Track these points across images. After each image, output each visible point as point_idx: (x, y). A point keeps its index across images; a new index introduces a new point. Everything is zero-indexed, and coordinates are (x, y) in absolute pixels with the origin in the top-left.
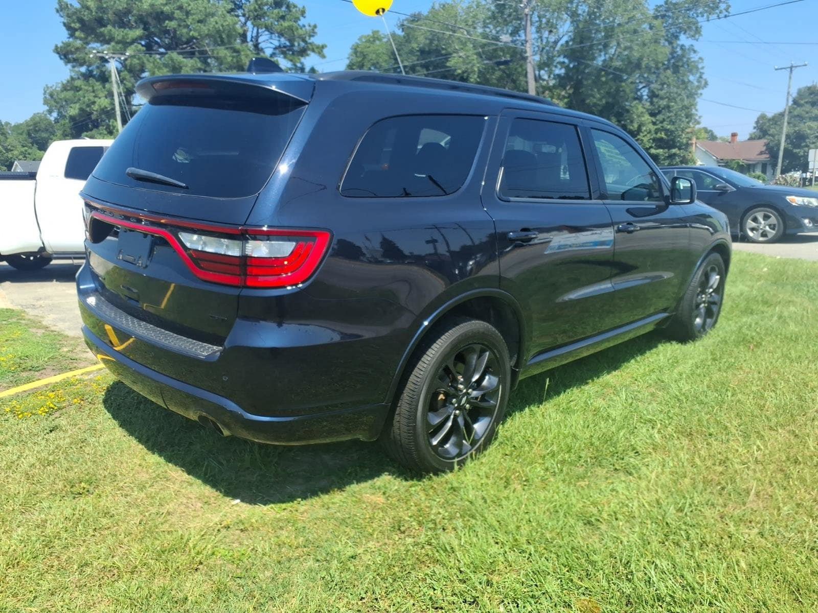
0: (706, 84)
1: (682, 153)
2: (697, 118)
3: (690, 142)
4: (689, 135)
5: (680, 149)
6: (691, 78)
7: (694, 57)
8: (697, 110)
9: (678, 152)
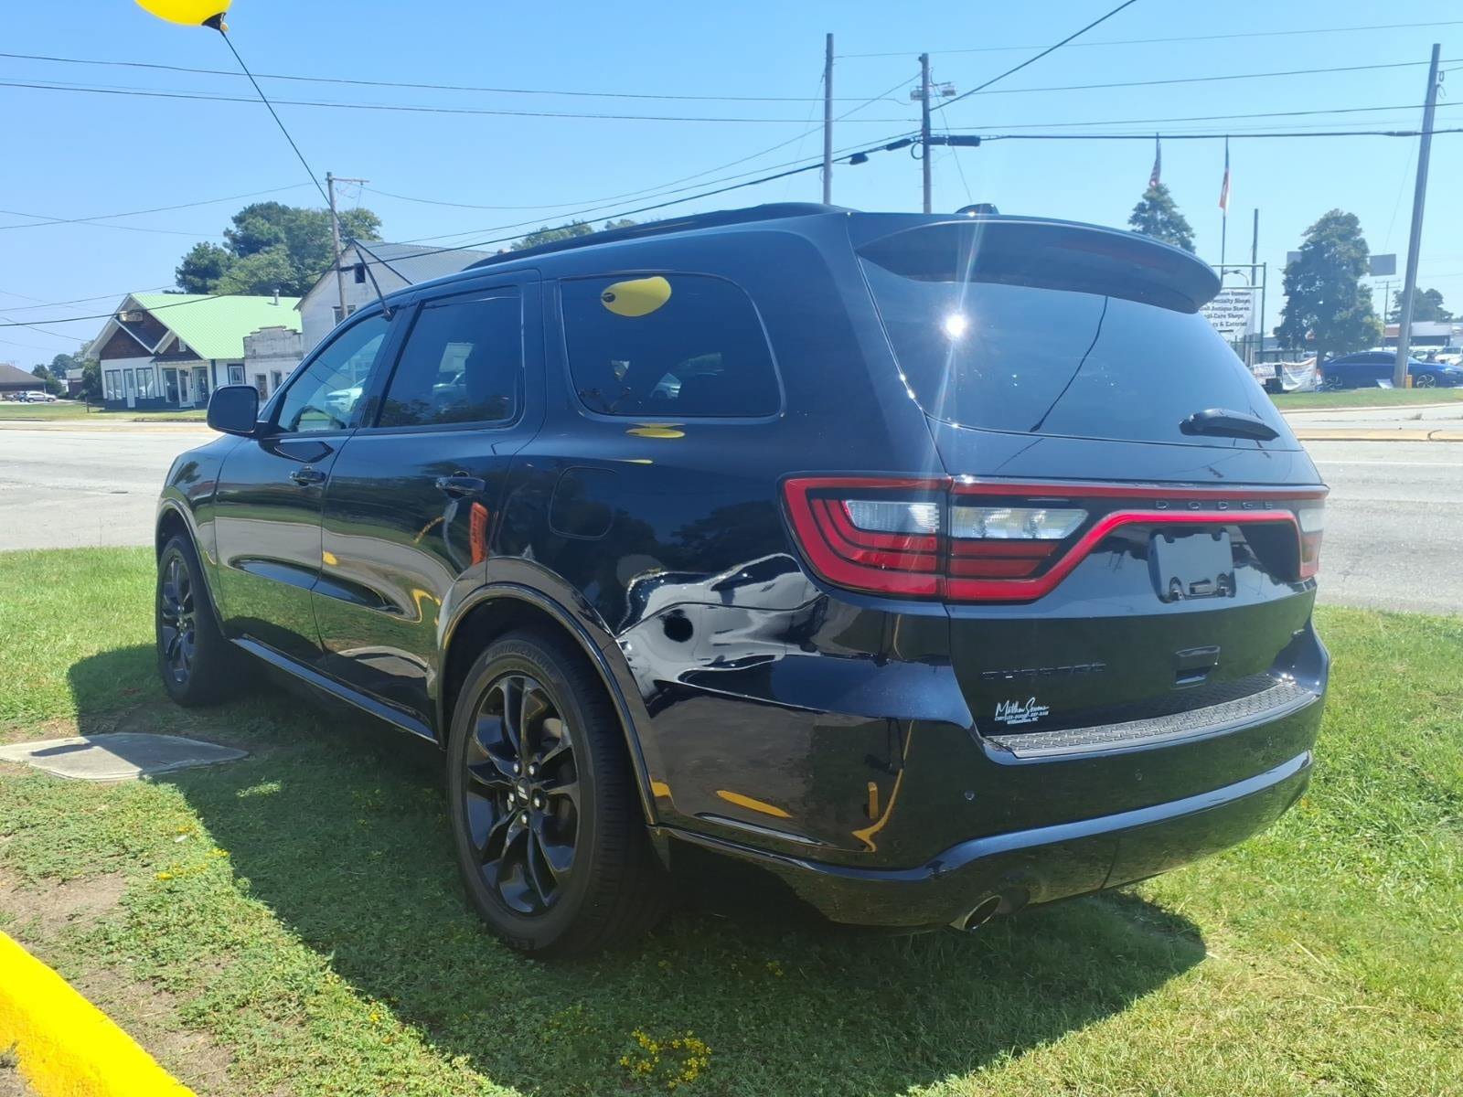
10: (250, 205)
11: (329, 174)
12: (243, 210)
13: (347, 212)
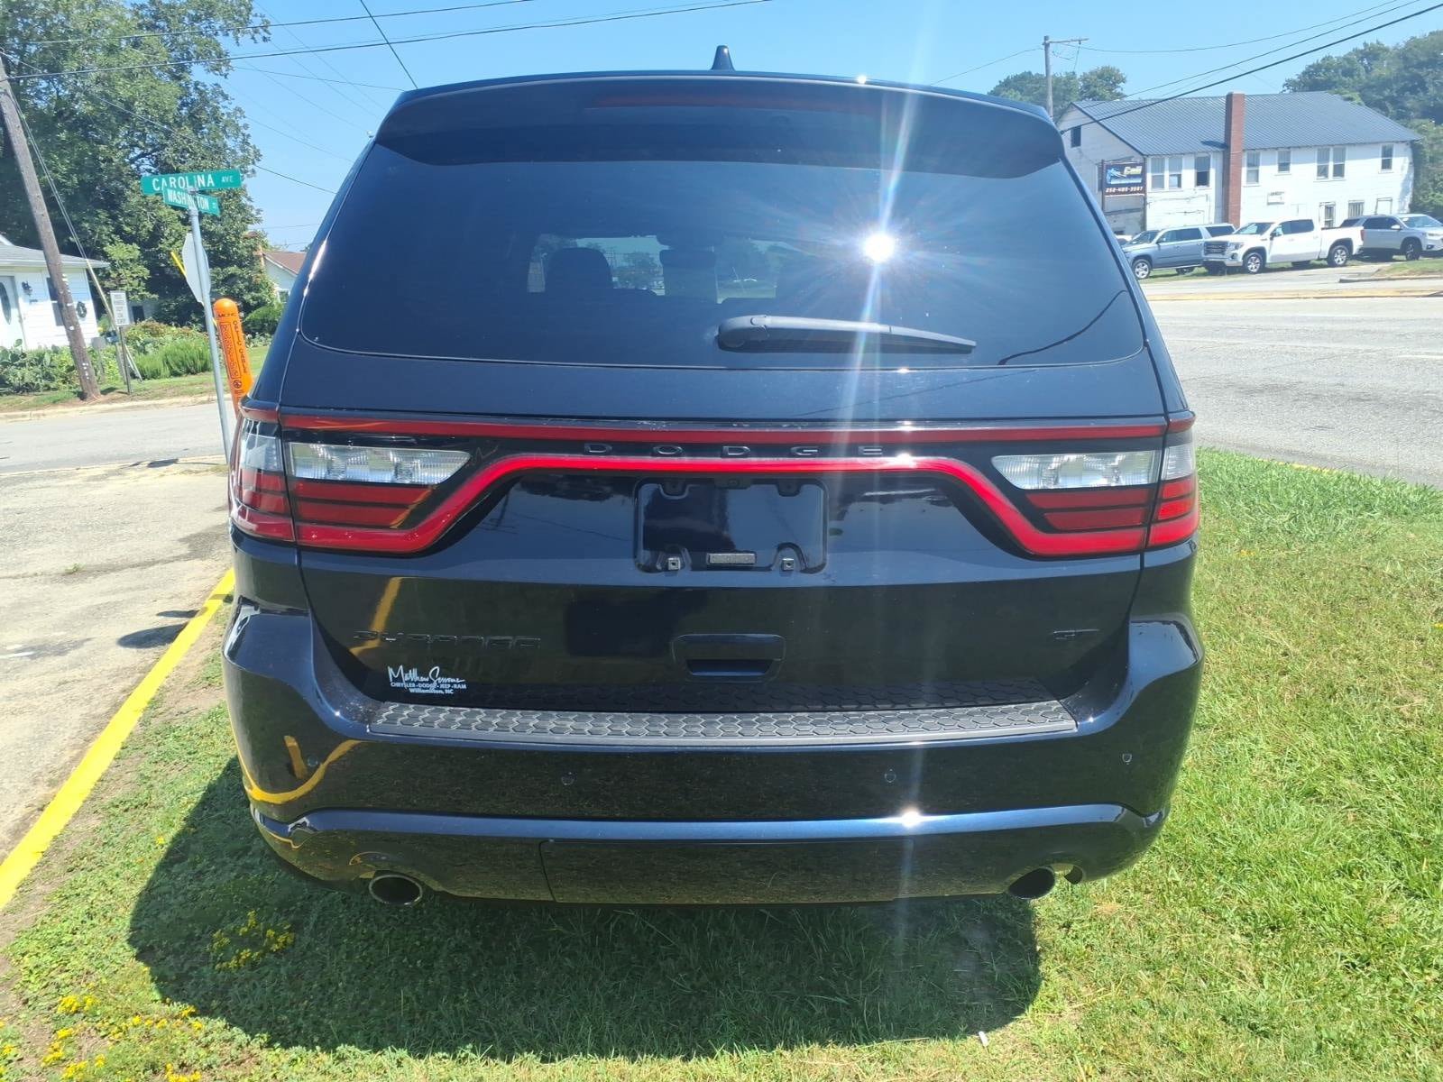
0: (258, 155)
1: (245, 272)
2: (254, 212)
3: (255, 253)
4: (252, 242)
5: (240, 266)
6: (230, 143)
7: (225, 108)
8: (249, 199)
9: (239, 272)
10: (1006, 78)
11: (1046, 38)
12: (998, 84)
13: (1091, 73)
